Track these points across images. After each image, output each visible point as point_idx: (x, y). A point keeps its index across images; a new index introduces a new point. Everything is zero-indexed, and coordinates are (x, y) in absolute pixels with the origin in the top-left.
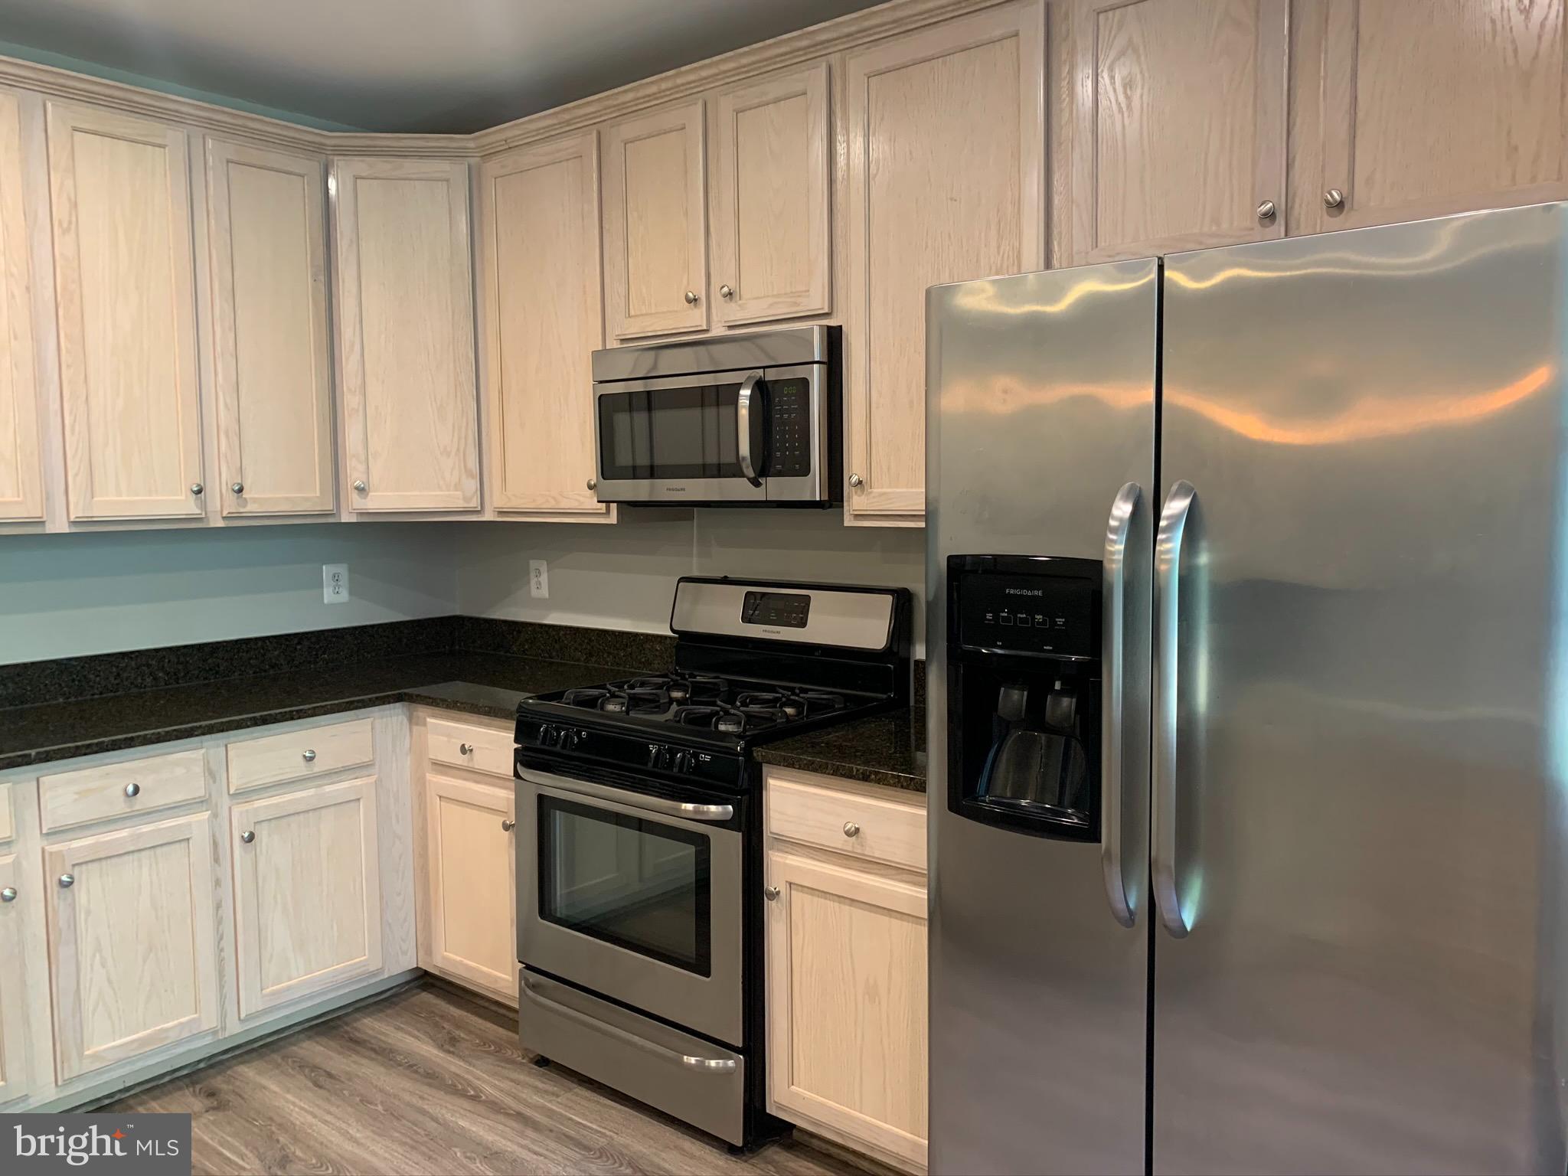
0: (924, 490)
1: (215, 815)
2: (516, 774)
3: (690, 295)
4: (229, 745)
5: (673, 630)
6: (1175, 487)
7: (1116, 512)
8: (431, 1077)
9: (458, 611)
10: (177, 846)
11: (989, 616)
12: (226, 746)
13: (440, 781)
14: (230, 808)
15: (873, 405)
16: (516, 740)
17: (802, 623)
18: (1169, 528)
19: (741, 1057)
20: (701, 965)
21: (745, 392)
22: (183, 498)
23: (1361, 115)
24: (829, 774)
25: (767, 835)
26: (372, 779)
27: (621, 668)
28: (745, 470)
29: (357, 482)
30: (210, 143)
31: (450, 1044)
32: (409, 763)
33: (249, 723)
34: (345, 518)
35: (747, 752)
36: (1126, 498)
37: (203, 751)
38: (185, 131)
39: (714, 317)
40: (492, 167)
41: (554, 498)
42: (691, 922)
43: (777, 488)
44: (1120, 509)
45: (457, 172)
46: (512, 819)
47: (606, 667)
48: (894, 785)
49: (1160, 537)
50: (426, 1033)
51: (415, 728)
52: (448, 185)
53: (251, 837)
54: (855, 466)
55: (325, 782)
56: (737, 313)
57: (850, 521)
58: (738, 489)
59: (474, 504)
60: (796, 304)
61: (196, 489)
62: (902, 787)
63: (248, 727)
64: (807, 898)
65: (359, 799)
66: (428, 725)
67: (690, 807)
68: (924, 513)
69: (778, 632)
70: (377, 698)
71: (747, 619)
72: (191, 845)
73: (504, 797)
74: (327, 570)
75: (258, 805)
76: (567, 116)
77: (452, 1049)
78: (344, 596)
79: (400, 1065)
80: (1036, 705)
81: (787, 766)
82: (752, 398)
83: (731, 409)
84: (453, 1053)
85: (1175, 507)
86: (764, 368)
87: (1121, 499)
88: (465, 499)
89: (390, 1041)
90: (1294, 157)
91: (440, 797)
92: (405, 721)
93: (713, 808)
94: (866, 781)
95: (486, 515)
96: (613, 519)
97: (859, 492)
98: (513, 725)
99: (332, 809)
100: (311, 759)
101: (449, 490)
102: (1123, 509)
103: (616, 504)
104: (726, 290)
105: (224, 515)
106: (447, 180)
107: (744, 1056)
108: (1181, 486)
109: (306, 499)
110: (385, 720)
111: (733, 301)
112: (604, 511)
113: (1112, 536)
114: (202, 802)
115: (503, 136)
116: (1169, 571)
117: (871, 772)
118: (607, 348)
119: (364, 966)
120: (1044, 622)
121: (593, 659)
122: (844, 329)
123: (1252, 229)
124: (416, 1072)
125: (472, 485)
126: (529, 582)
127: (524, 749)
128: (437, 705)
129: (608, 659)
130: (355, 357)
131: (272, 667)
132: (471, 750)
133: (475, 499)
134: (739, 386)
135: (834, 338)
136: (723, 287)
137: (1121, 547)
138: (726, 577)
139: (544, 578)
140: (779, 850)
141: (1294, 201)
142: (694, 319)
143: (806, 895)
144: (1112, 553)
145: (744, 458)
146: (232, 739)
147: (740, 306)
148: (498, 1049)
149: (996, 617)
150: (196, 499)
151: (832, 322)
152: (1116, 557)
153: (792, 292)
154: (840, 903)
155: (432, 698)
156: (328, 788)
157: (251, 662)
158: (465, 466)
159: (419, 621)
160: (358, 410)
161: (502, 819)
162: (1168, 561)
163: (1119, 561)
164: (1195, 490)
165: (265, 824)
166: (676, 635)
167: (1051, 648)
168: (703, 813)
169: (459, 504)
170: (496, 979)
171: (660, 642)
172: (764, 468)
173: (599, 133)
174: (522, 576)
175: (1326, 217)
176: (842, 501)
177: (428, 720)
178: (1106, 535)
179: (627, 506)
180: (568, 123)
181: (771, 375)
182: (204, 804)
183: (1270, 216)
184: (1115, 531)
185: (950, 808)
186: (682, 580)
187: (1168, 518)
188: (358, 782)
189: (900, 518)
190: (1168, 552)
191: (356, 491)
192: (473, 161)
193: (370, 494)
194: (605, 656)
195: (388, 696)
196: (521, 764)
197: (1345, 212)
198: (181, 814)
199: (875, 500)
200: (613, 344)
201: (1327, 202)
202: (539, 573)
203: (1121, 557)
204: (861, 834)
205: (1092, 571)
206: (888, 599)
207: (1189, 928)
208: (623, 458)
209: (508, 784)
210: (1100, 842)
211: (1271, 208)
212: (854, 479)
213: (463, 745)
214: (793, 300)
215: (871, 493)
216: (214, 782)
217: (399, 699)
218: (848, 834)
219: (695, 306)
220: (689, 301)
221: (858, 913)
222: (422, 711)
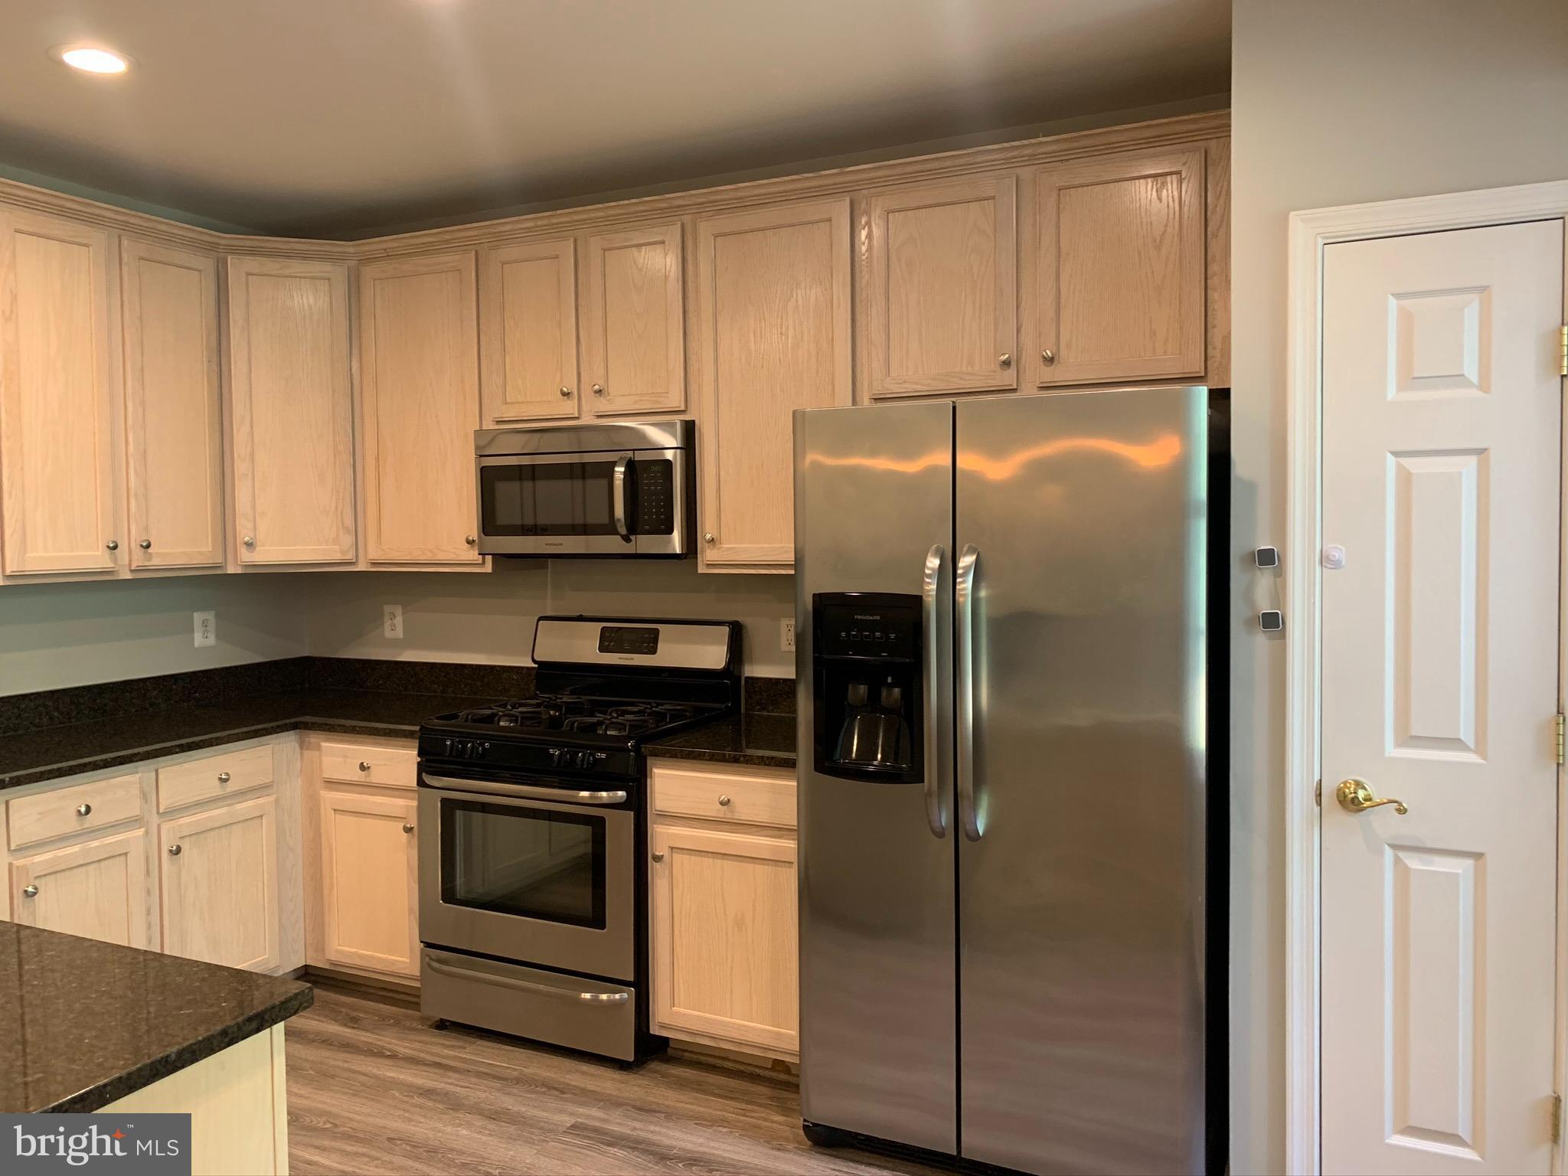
0: (793, 545)
1: (147, 832)
2: (421, 783)
3: (565, 389)
4: (159, 770)
5: (534, 661)
6: (965, 549)
7: (929, 564)
8: (347, 1046)
9: (306, 653)
10: (117, 859)
11: (843, 634)
12: (157, 771)
13: (331, 797)
14: (159, 827)
15: (722, 483)
16: (419, 755)
17: (653, 651)
18: (964, 575)
19: (632, 989)
20: (597, 921)
21: (620, 470)
22: (99, 553)
23: (1063, 301)
24: (706, 760)
25: (651, 813)
26: (272, 798)
27: (478, 697)
28: (619, 529)
29: (247, 538)
30: (125, 242)
31: (353, 1022)
32: (300, 783)
33: (177, 750)
34: (231, 570)
35: (637, 748)
36: (935, 555)
37: (140, 775)
38: (106, 232)
39: (585, 408)
40: (369, 272)
41: (431, 551)
42: (588, 892)
43: (646, 543)
44: (932, 562)
45: (338, 273)
46: (413, 823)
47: (463, 696)
48: (759, 764)
49: (958, 580)
50: (326, 1016)
51: (306, 752)
52: (330, 283)
53: (179, 850)
54: (707, 527)
55: (233, 801)
56: (603, 405)
57: (703, 569)
58: (611, 544)
59: (350, 556)
60: (657, 402)
61: (111, 545)
62: (765, 765)
63: (177, 753)
64: (686, 857)
65: (261, 816)
66: (323, 749)
67: (585, 794)
68: (793, 563)
69: (632, 659)
70: (278, 726)
71: (602, 649)
72: (128, 858)
73: (406, 806)
74: (198, 617)
75: (183, 822)
76: (447, 237)
77: (356, 1026)
78: (211, 640)
79: (313, 1041)
80: (874, 695)
81: (671, 757)
82: (625, 473)
83: (604, 482)
84: (358, 1028)
85: (966, 561)
86: (634, 450)
87: (931, 556)
88: (342, 552)
89: (295, 1025)
90: (1022, 324)
91: (335, 810)
92: (297, 746)
93: (604, 794)
94: (737, 762)
95: (359, 566)
96: (488, 568)
97: (711, 547)
98: (418, 741)
99: (240, 825)
100: (226, 780)
101: (327, 545)
102: (933, 563)
103: (491, 556)
104: (597, 387)
105: (133, 569)
106: (329, 279)
107: (635, 990)
108: (969, 547)
109: (200, 553)
110: (281, 746)
111: (603, 396)
112: (480, 562)
113: (927, 580)
114: (136, 820)
115: (384, 246)
116: (965, 602)
117: (740, 756)
118: (484, 428)
119: (265, 964)
120: (881, 638)
121: (450, 690)
122: (696, 422)
123: (995, 372)
124: (331, 1045)
125: (348, 540)
126: (383, 624)
127: (427, 761)
128: (335, 731)
129: (465, 689)
130: (246, 428)
131: (151, 705)
132: (369, 767)
133: (351, 553)
134: (614, 464)
135: (689, 431)
136: (595, 385)
137: (934, 587)
138: (581, 615)
139: (399, 621)
140: (661, 824)
141: (1021, 354)
142: (569, 408)
143: (685, 856)
144: (929, 591)
145: (619, 520)
146: (163, 764)
147: (609, 401)
148: (397, 1022)
149: (848, 635)
150: (111, 554)
151: (687, 417)
152: (931, 593)
153: (653, 393)
154: (713, 858)
155: (330, 725)
156: (239, 807)
157: (134, 701)
158: (343, 523)
159: (276, 662)
160: (247, 475)
161: (401, 825)
162: (964, 595)
163: (933, 595)
164: (979, 550)
165: (187, 839)
166: (536, 666)
167: (886, 654)
168: (598, 798)
169: (337, 557)
170: (393, 962)
171: (517, 673)
172: (634, 526)
173: (476, 252)
174: (377, 619)
175: (1043, 366)
176: (696, 553)
177: (323, 744)
178: (923, 579)
179: (500, 558)
180: (447, 241)
181: (639, 456)
182: (138, 822)
183: (1006, 364)
184: (929, 576)
185: (816, 769)
186: (541, 619)
187: (963, 568)
188: (261, 801)
189: (744, 567)
190: (964, 589)
191: (245, 546)
192: (352, 263)
193: (258, 548)
194: (462, 686)
195: (286, 724)
196: (426, 773)
197: (1055, 363)
198: (122, 830)
199: (725, 553)
200: (489, 425)
201: (1044, 357)
202: (393, 616)
203: (935, 593)
204: (731, 804)
205: (916, 602)
206: (726, 630)
207: (981, 834)
208: (502, 519)
209: (411, 794)
210: (923, 782)
211: (1007, 358)
212: (708, 536)
213: (362, 764)
214: (655, 399)
215: (721, 548)
216: (146, 802)
217: (295, 727)
218: (722, 803)
219: (568, 398)
220: (564, 394)
221: (728, 864)
222: (313, 737)
